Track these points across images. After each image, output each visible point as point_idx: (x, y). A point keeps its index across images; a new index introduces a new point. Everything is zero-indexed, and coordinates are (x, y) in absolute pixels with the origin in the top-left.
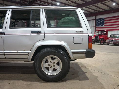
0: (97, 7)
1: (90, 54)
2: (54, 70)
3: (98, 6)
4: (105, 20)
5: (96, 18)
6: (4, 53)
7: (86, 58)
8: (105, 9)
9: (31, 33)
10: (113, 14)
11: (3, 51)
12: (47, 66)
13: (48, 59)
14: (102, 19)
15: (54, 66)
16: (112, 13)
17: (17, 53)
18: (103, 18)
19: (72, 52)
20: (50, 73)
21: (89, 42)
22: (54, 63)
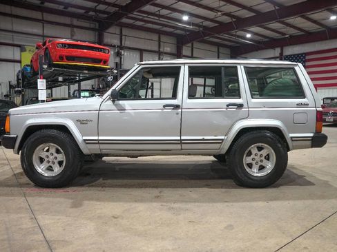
0: (287, 25)
1: (318, 141)
2: (262, 168)
3: (291, 23)
4: (307, 57)
5: (281, 54)
6: (181, 140)
7: (312, 147)
8: (307, 29)
9: (225, 107)
10: (327, 41)
11: (179, 138)
12: (251, 161)
13: (252, 150)
14: (298, 55)
15: (261, 161)
16: (327, 39)
17: (203, 140)
18: (302, 54)
19: (292, 138)
20: (255, 172)
21: (317, 120)
22: (261, 156)
